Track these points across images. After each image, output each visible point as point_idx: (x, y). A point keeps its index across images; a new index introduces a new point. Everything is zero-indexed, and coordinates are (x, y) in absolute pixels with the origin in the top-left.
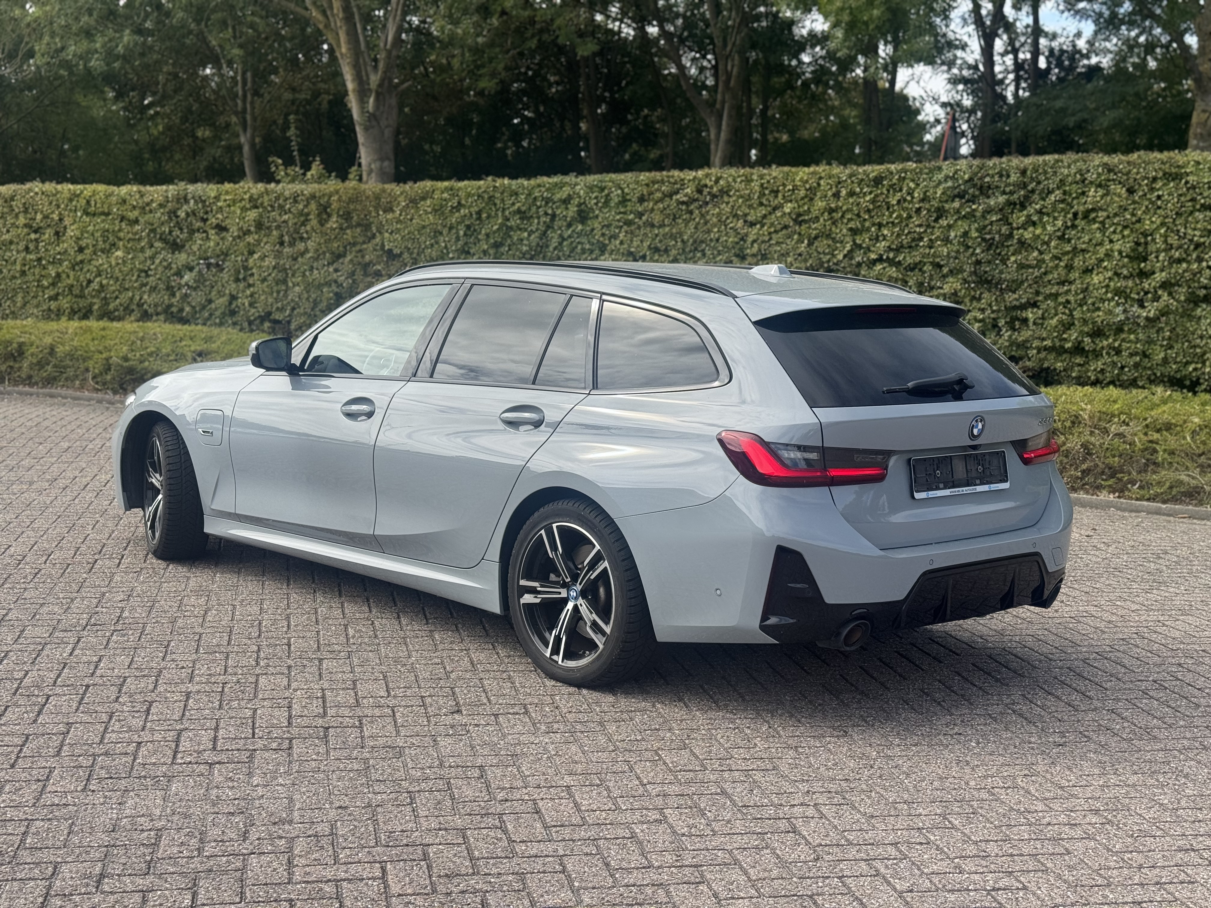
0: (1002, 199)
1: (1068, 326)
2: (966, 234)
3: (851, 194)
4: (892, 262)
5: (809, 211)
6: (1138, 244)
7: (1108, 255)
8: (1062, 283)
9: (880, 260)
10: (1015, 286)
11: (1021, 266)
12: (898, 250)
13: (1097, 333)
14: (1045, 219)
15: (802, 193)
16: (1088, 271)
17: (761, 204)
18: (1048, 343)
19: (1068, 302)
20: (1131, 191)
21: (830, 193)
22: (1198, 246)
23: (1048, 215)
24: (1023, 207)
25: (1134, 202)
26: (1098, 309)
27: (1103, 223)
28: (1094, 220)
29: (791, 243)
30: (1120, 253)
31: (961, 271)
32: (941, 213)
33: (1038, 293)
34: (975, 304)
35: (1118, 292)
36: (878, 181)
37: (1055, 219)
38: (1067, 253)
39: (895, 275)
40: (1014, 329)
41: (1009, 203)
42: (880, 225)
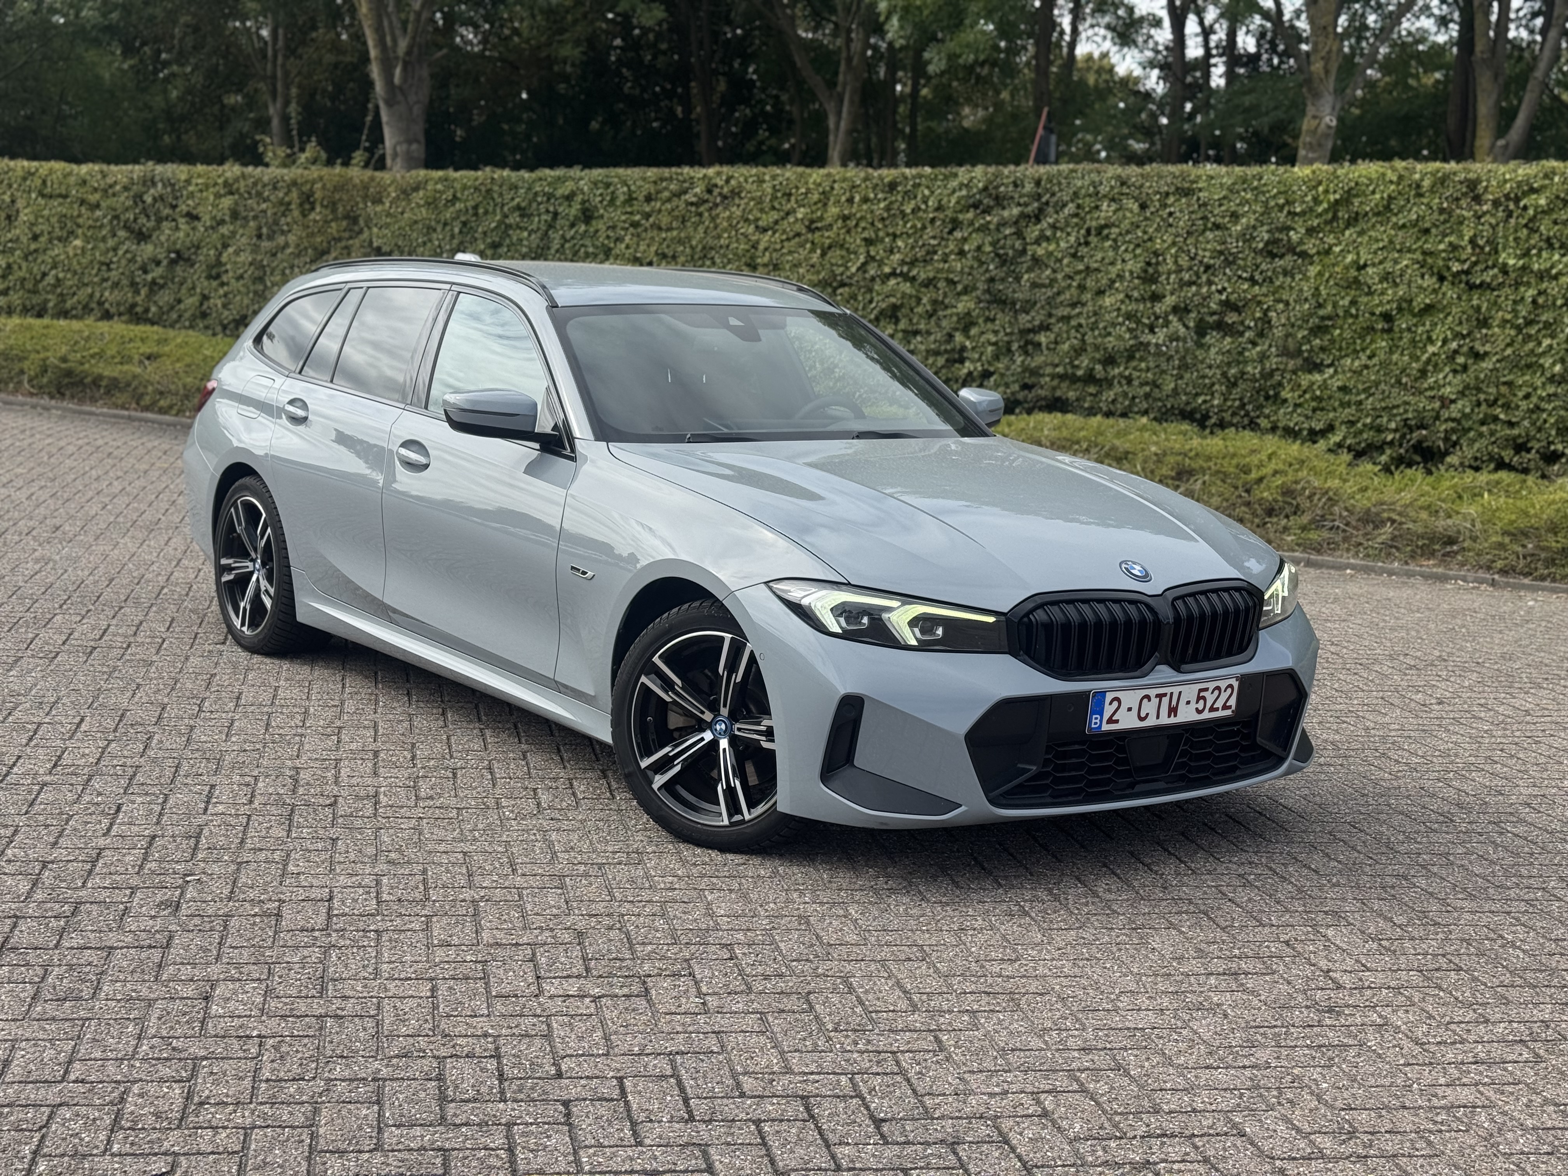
0: (1016, 211)
1: (1079, 351)
2: (979, 248)
3: (865, 200)
4: (906, 277)
5: (821, 218)
6: (1149, 264)
7: (1120, 277)
8: (1073, 305)
9: (893, 274)
10: (1028, 306)
11: (1034, 285)
12: (913, 263)
13: (1109, 361)
14: (1059, 234)
15: (816, 197)
16: (1100, 293)
17: (773, 208)
18: (1060, 370)
19: (1080, 325)
20: (1143, 207)
21: (843, 199)
22: (1208, 267)
23: (1062, 230)
24: (1038, 220)
25: (1146, 219)
26: (1109, 334)
27: (1115, 241)
28: (1107, 237)
29: (803, 253)
30: (1131, 273)
31: (975, 288)
32: (956, 225)
33: (1050, 315)
34: (989, 325)
35: (1129, 316)
36: (892, 186)
37: (1069, 234)
38: (1079, 272)
39: (908, 291)
40: (1026, 353)
41: (1023, 216)
42: (895, 236)
